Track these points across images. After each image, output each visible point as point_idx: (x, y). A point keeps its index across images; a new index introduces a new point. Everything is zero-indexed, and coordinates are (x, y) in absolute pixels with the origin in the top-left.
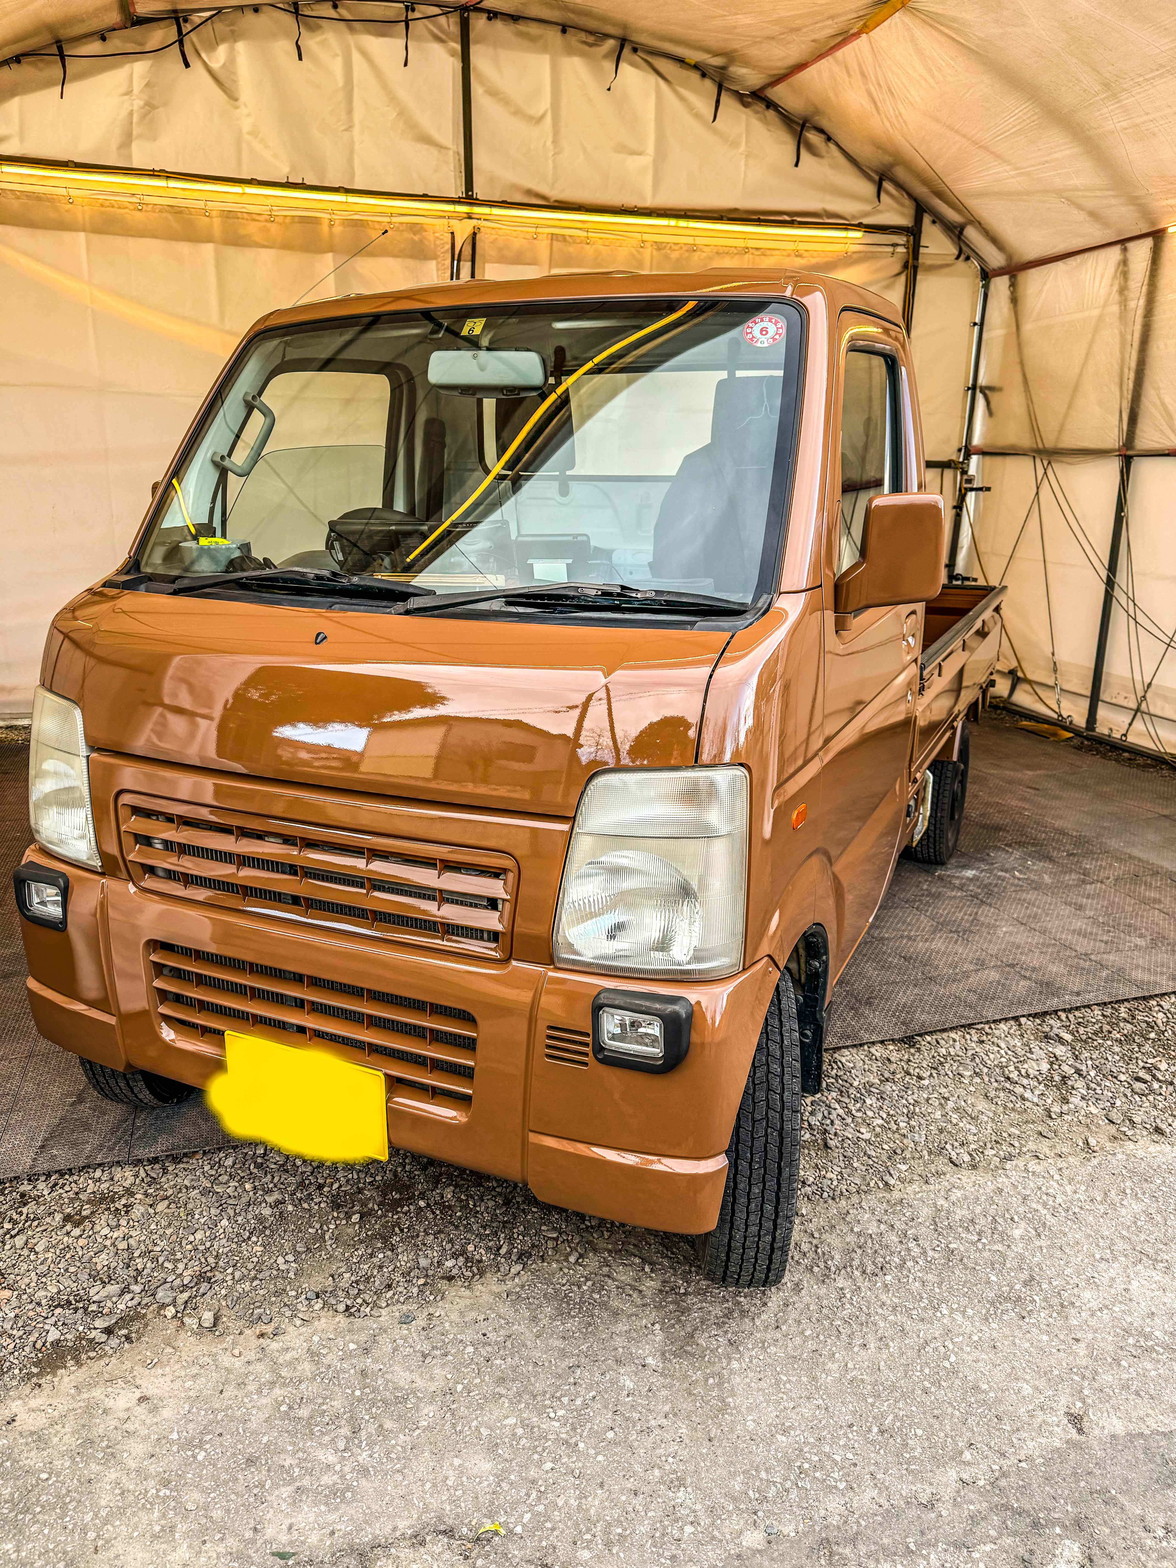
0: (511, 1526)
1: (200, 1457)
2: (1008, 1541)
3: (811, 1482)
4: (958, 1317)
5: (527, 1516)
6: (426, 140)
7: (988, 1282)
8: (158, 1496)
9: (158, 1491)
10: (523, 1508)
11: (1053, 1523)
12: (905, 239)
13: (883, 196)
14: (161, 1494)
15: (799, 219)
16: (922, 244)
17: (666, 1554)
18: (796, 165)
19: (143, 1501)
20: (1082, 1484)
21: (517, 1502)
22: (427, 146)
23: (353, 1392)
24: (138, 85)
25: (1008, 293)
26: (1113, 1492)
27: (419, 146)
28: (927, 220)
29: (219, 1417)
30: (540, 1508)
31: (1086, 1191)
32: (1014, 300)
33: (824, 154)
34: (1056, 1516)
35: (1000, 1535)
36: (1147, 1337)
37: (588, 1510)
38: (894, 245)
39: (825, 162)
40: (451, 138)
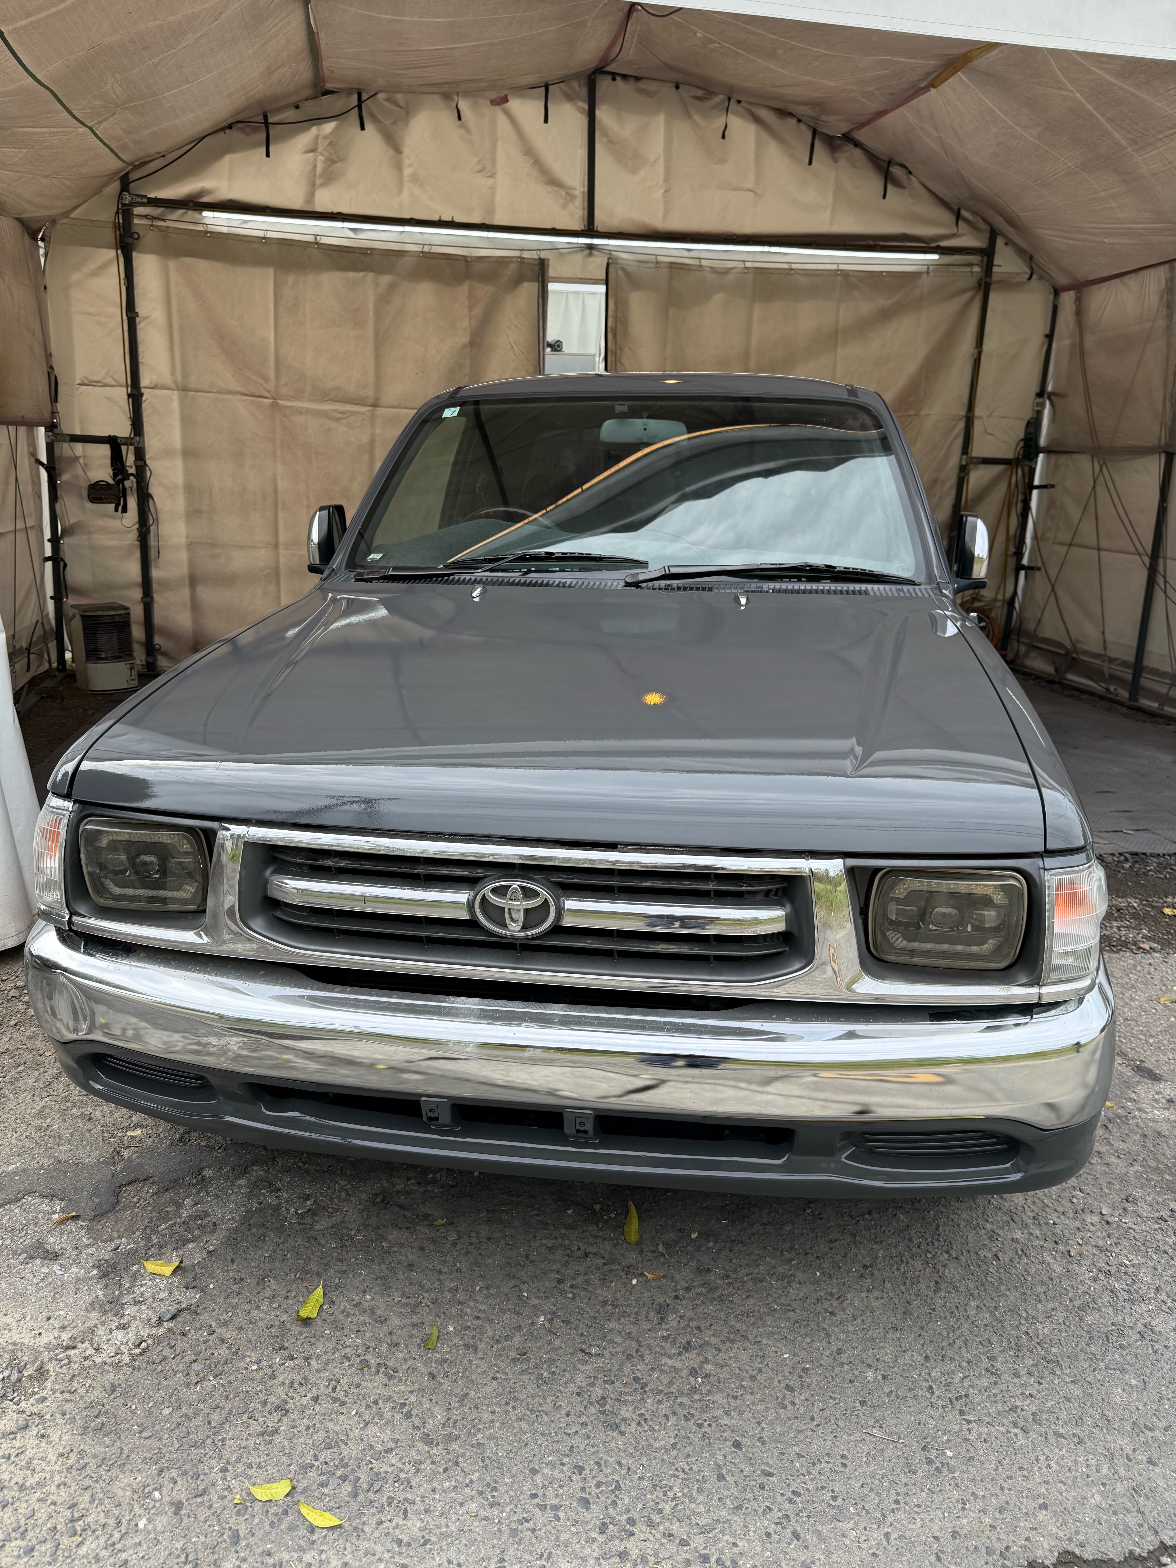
6: (553, 182)
12: (979, 259)
13: (961, 223)
15: (882, 243)
16: (995, 262)
18: (884, 197)
22: (556, 188)
24: (322, 144)
25: (1074, 307)
27: (549, 188)
28: (1000, 242)
32: (1078, 312)
33: (906, 185)
38: (970, 265)
39: (906, 192)
40: (577, 181)
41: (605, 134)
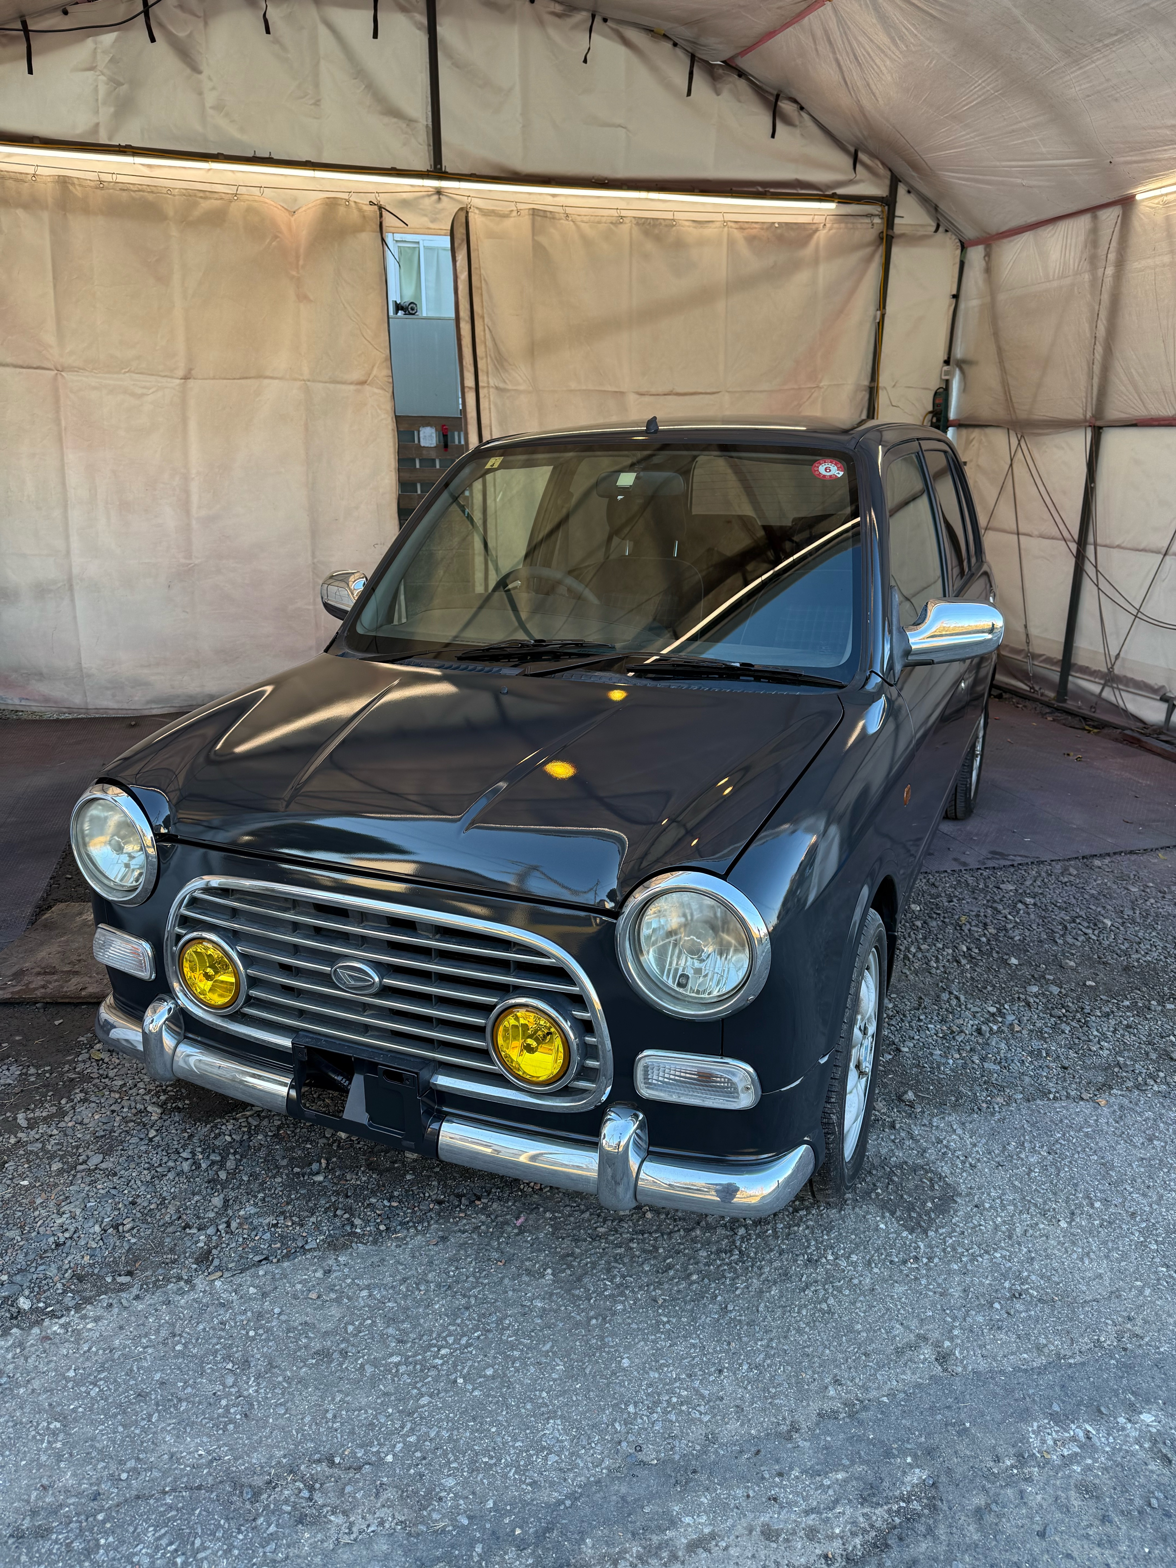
0: (382, 1455)
1: (93, 1393)
2: (859, 1469)
3: (677, 1414)
4: (843, 1263)
5: (399, 1446)
6: (393, 112)
7: (877, 1229)
8: (48, 1428)
9: (49, 1423)
10: (396, 1438)
11: (903, 1452)
12: (880, 209)
13: (858, 166)
14: (52, 1426)
15: (772, 190)
16: (897, 213)
17: (528, 1481)
18: (773, 136)
19: (33, 1433)
20: (939, 1417)
21: (392, 1433)
22: (395, 120)
23: (247, 1333)
24: (102, 61)
25: (983, 263)
26: (968, 1425)
27: (386, 119)
28: (902, 190)
29: (116, 1356)
30: (412, 1439)
31: (986, 1144)
32: (988, 270)
33: (797, 123)
34: (909, 1446)
35: (853, 1463)
36: (1024, 1281)
37: (457, 1441)
38: (869, 215)
39: (797, 132)
40: (420, 111)
41: (450, 56)
